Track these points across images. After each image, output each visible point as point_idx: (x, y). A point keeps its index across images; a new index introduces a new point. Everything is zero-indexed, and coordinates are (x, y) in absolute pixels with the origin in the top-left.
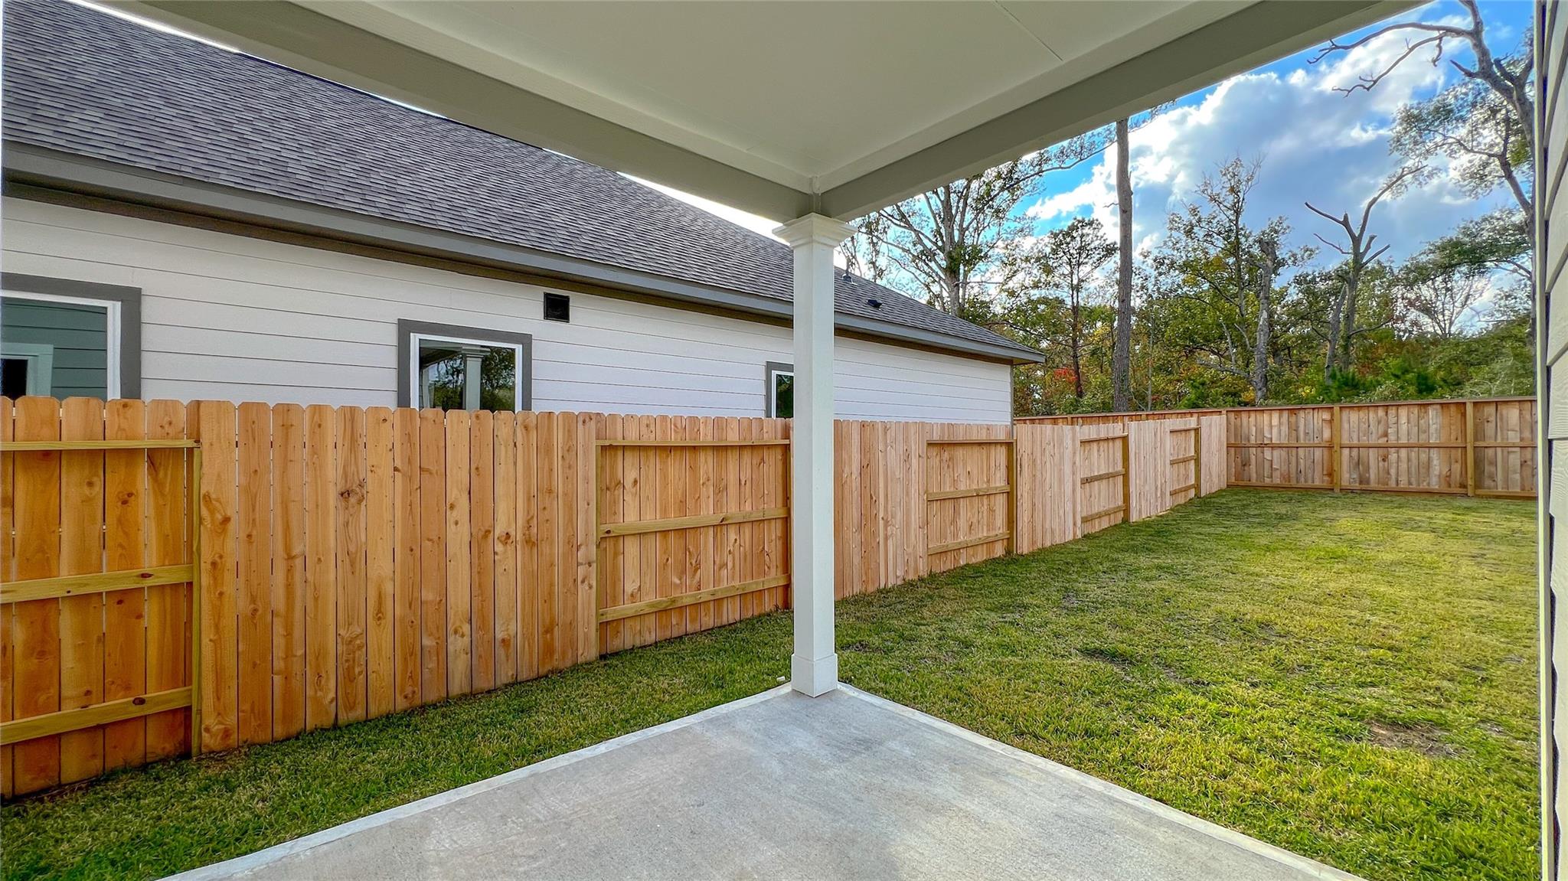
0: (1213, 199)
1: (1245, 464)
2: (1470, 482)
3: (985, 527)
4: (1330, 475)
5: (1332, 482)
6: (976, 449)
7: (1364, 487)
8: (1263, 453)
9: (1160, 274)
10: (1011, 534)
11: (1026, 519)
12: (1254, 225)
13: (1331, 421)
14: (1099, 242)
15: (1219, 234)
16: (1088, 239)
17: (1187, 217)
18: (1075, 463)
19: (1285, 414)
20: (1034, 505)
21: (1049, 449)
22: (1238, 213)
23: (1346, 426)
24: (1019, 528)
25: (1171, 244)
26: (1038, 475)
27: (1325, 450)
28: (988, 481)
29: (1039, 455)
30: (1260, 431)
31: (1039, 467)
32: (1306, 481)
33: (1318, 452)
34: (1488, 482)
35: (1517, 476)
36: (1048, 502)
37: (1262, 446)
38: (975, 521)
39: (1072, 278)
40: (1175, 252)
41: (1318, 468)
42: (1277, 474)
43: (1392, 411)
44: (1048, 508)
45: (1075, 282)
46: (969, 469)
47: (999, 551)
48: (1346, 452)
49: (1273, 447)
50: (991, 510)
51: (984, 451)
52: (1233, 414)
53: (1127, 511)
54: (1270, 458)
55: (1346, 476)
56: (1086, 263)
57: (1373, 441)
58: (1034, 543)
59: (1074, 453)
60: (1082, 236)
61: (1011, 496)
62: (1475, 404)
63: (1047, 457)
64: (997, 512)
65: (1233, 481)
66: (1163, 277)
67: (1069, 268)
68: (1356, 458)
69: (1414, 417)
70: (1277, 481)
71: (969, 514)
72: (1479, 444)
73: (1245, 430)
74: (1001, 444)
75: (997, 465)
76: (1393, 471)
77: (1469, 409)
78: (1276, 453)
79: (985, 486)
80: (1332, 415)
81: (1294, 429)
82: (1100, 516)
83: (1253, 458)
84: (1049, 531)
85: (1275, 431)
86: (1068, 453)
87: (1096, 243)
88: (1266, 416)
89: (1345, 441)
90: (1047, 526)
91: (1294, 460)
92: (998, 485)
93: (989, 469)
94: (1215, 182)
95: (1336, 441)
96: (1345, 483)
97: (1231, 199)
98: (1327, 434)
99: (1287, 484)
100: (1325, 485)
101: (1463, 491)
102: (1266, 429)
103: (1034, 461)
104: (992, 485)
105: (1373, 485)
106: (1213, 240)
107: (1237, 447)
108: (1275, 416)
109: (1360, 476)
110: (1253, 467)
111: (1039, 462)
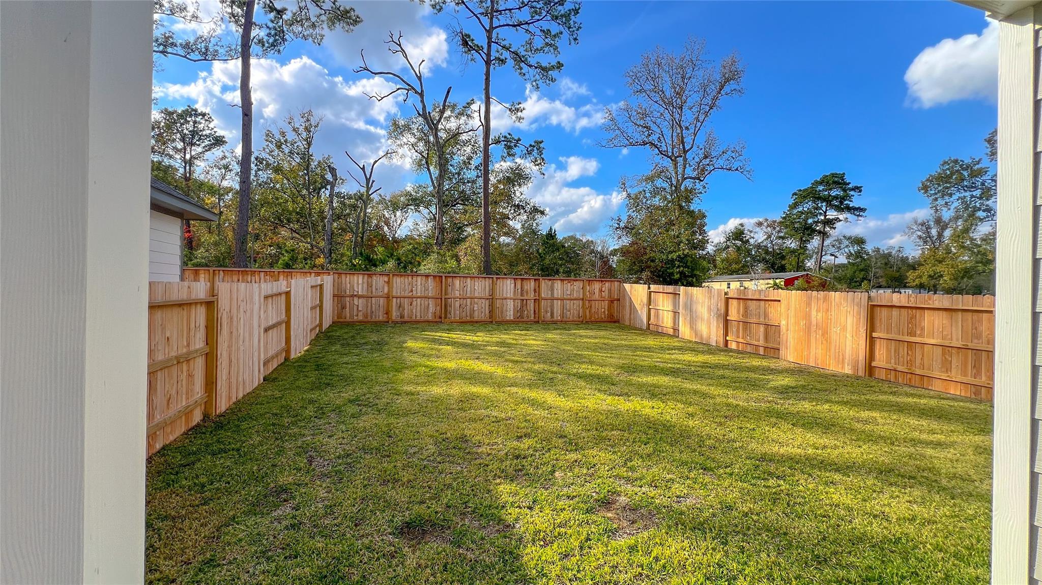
0: (294, 130)
1: (343, 308)
2: (443, 316)
3: (184, 396)
4: (387, 313)
5: (388, 317)
6: (176, 311)
7: (402, 320)
8: (353, 300)
9: (259, 170)
10: (209, 396)
11: (224, 378)
12: (317, 154)
13: (388, 283)
14: (209, 132)
15: (298, 154)
16: (201, 126)
17: (278, 136)
18: (260, 317)
19: (366, 276)
20: (230, 361)
21: (243, 305)
22: (309, 144)
23: (395, 285)
24: (218, 388)
25: (268, 151)
26: (234, 331)
27: (385, 299)
28: (188, 345)
29: (235, 311)
30: (352, 287)
31: (235, 323)
32: (375, 318)
33: (382, 300)
34: (448, 315)
35: (458, 312)
36: (242, 355)
37: (353, 296)
38: (174, 392)
39: (185, 152)
40: (271, 158)
41: (381, 309)
42: (360, 314)
43: (415, 278)
44: (241, 361)
45: (188, 157)
46: (168, 334)
47: (197, 417)
48: (394, 300)
49: (359, 297)
50: (190, 376)
51: (185, 312)
52: (337, 275)
53: (288, 351)
54: (357, 304)
55: (394, 314)
56: (199, 145)
57: (406, 294)
58: (230, 398)
59: (260, 308)
60: (195, 122)
61: (211, 358)
62: (445, 277)
63: (242, 314)
64: (196, 376)
65: (336, 319)
66: (260, 173)
67: (182, 144)
68: (399, 303)
69: (423, 282)
70: (361, 318)
71: (167, 386)
72: (446, 297)
73: (344, 286)
74: (201, 303)
75: (197, 325)
76: (414, 311)
77: (444, 278)
78: (360, 300)
79: (185, 350)
80: (389, 279)
81: (370, 286)
82: (273, 358)
83: (348, 303)
84: (242, 383)
85: (360, 287)
86: (256, 307)
87: (208, 132)
88: (355, 277)
89: (394, 294)
90: (240, 379)
91: (370, 304)
92: (197, 347)
93: (189, 329)
94: (295, 120)
95: (390, 294)
96: (394, 318)
97: (304, 135)
98: (386, 290)
99: (365, 320)
100: (385, 319)
101: (440, 320)
102: (355, 285)
103: (231, 318)
104: (192, 348)
105: (406, 319)
106: (294, 157)
107: (339, 297)
108: (361, 277)
109: (401, 314)
110: (347, 309)
111: (235, 319)
